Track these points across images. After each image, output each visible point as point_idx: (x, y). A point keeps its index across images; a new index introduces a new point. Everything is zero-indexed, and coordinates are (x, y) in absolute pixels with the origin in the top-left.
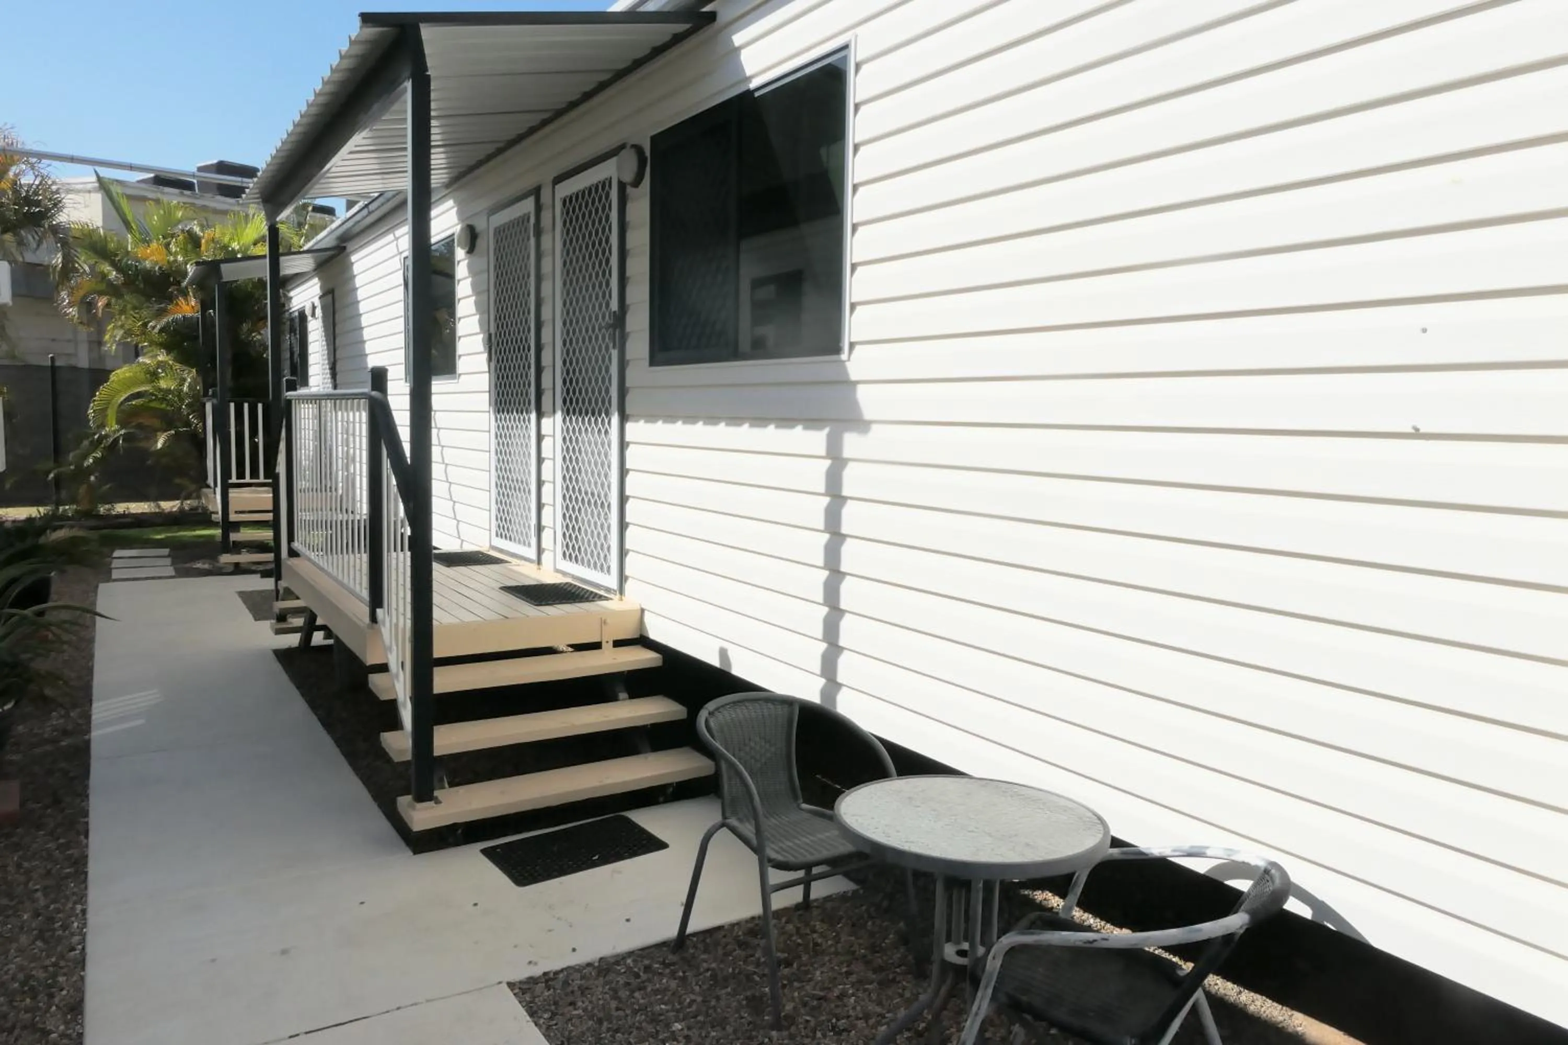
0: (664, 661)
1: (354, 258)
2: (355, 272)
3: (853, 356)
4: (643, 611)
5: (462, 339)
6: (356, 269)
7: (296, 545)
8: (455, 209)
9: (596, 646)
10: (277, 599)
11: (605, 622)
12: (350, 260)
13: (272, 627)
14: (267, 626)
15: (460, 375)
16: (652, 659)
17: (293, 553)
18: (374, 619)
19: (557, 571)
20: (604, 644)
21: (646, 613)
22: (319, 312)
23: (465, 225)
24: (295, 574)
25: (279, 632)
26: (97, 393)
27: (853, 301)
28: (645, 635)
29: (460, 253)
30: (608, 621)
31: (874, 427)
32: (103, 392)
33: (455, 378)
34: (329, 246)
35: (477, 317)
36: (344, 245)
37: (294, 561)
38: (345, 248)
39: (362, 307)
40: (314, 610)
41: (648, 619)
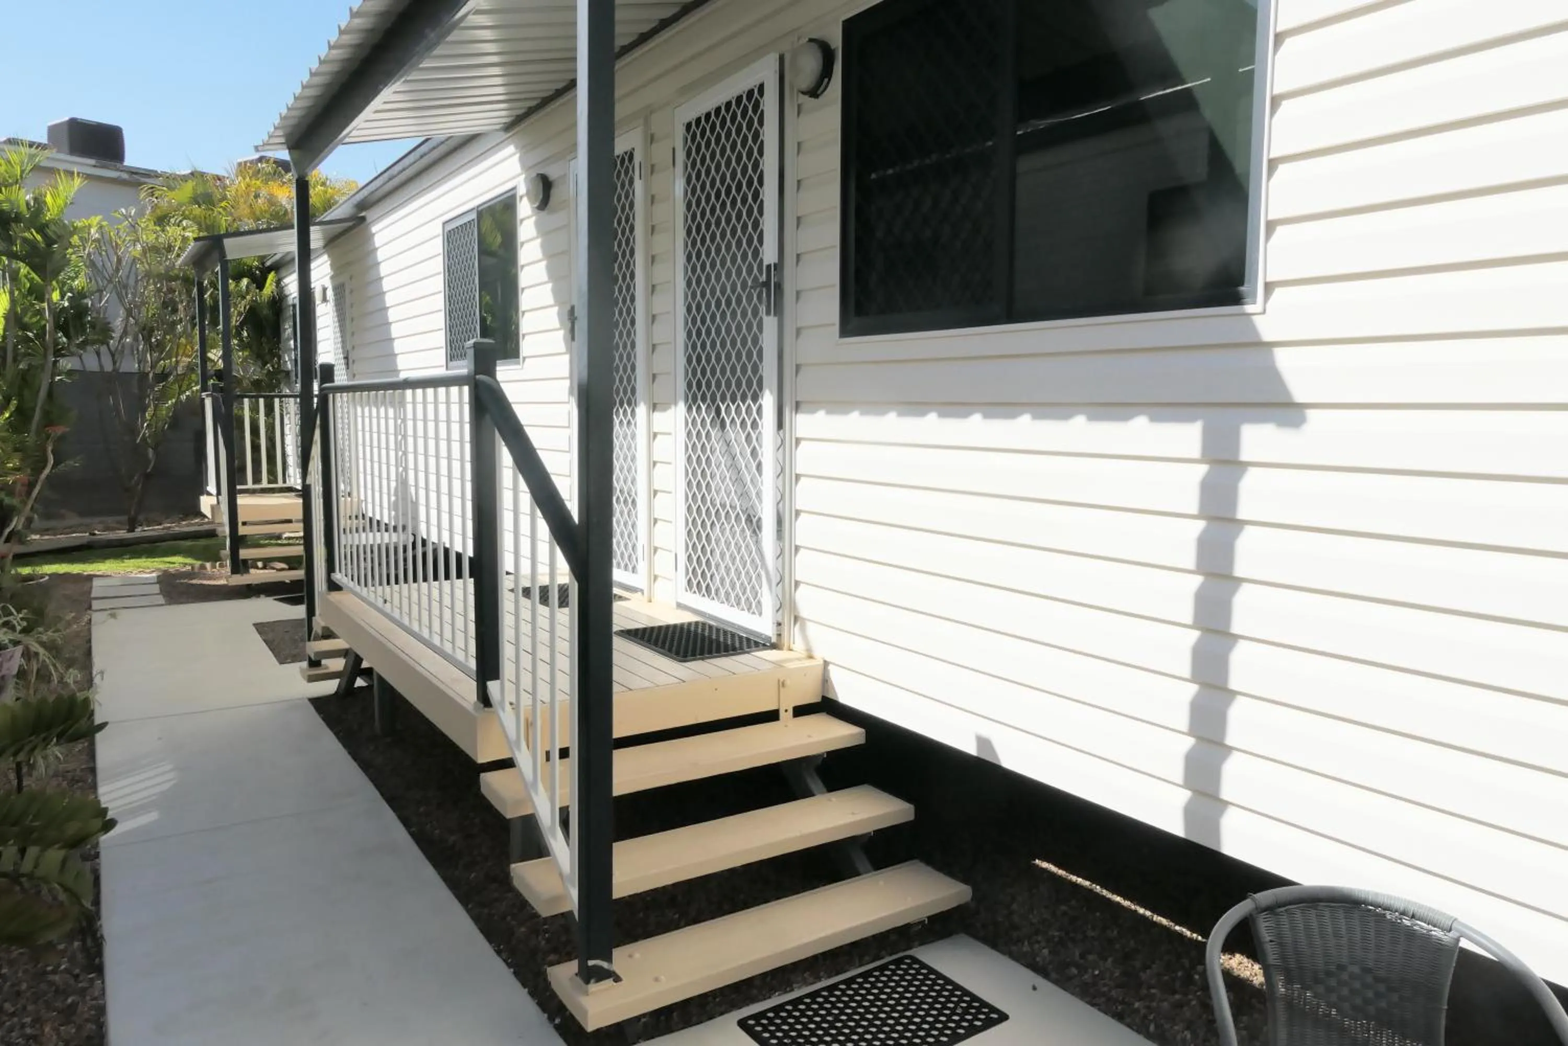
0: (868, 734)
1: (374, 229)
2: (377, 245)
3: (1268, 305)
4: (826, 664)
5: (526, 314)
6: (378, 240)
7: (338, 576)
8: (518, 155)
9: (771, 716)
10: (309, 640)
11: (783, 685)
12: (371, 231)
13: (302, 670)
14: (297, 670)
15: (524, 358)
16: (852, 735)
17: (333, 586)
18: (485, 699)
19: (680, 606)
20: (782, 714)
21: (831, 667)
22: (330, 294)
23: (534, 175)
24: (337, 610)
25: (311, 679)
27: (1270, 217)
28: (830, 696)
29: (525, 208)
30: (788, 682)
31: (1311, 414)
33: (518, 363)
34: (342, 216)
35: (550, 285)
36: (363, 214)
37: (335, 596)
38: (363, 219)
39: (386, 285)
40: (359, 653)
41: (835, 675)
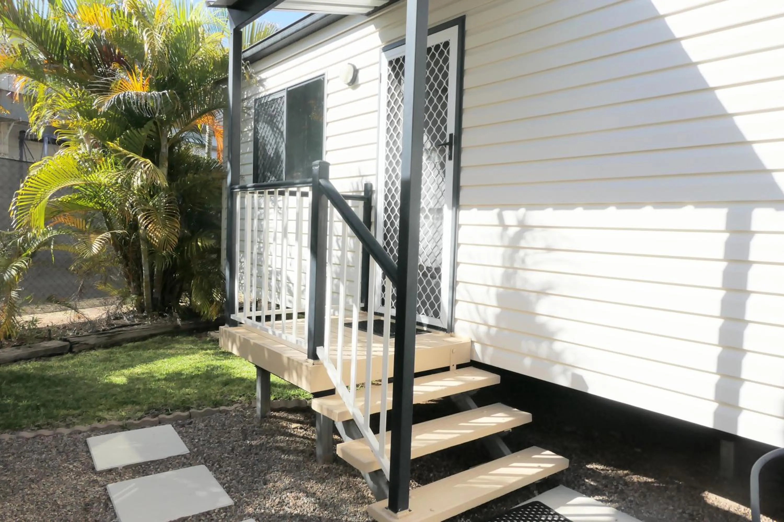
26: (22, 185)
32: (29, 184)
